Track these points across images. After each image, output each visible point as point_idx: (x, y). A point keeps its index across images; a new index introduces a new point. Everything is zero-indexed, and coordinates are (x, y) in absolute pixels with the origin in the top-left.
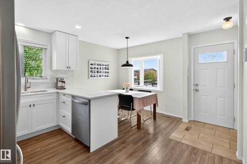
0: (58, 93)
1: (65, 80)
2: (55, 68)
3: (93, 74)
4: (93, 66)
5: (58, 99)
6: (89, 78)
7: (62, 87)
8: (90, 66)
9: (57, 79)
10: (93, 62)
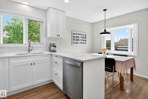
0: (51, 55)
1: (56, 45)
2: (49, 36)
3: (75, 41)
4: (75, 36)
5: (51, 59)
6: (72, 44)
7: (54, 50)
8: (73, 35)
9: (50, 44)
10: (75, 32)
